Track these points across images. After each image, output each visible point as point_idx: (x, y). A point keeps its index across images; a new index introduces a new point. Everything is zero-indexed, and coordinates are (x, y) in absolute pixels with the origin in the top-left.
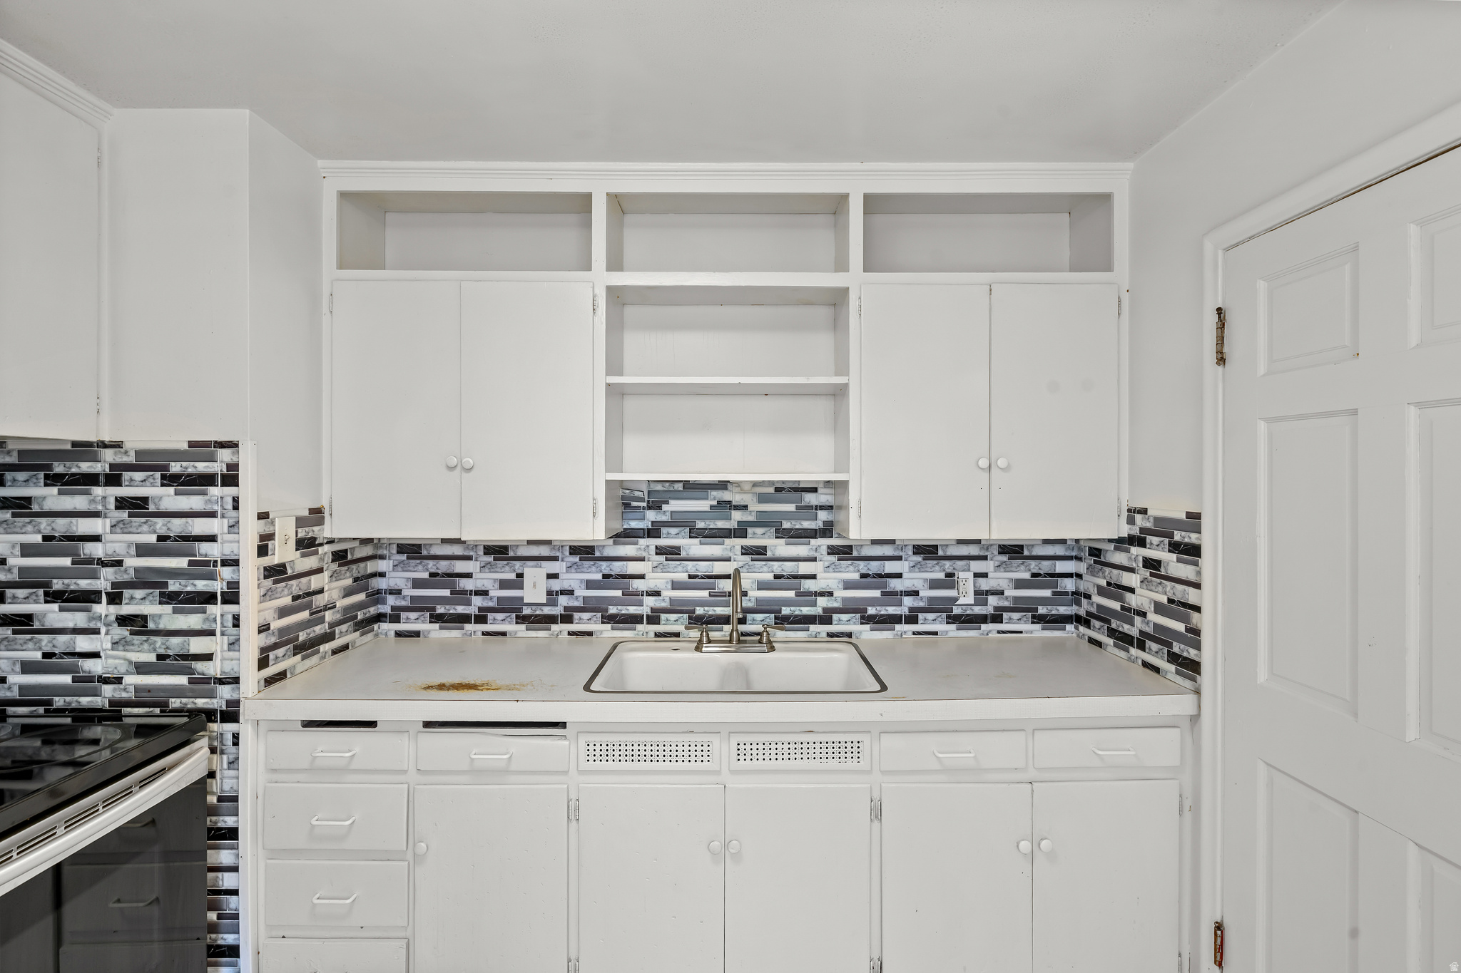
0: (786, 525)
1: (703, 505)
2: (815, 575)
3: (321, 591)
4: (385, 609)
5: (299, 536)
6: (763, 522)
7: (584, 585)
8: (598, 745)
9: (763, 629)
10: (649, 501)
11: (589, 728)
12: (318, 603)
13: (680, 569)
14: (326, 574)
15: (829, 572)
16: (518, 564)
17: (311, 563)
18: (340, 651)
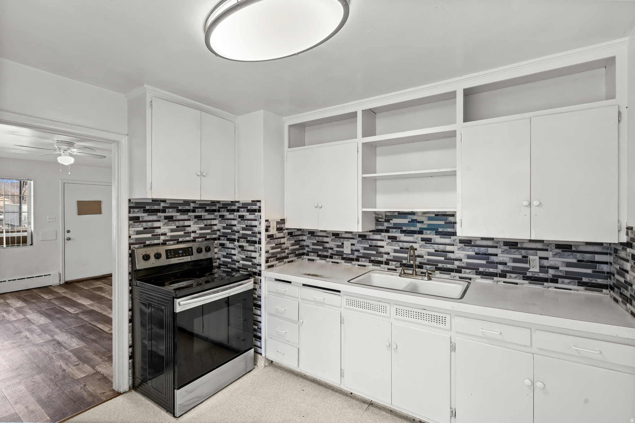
0: (440, 230)
1: (405, 221)
2: (454, 252)
3: (284, 243)
4: (305, 251)
5: (278, 227)
6: (431, 228)
7: (363, 249)
8: (350, 300)
9: (426, 271)
10: (385, 219)
11: (348, 294)
12: (283, 247)
13: (397, 245)
14: (286, 239)
15: (460, 251)
16: (342, 240)
17: (281, 235)
18: (290, 262)
